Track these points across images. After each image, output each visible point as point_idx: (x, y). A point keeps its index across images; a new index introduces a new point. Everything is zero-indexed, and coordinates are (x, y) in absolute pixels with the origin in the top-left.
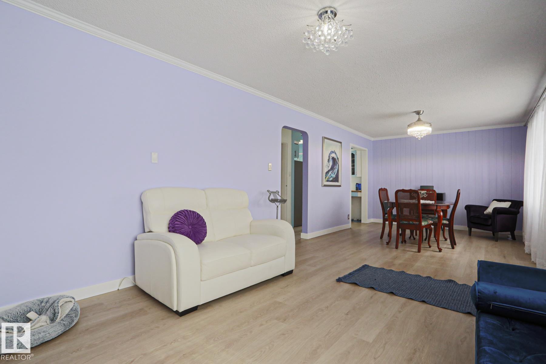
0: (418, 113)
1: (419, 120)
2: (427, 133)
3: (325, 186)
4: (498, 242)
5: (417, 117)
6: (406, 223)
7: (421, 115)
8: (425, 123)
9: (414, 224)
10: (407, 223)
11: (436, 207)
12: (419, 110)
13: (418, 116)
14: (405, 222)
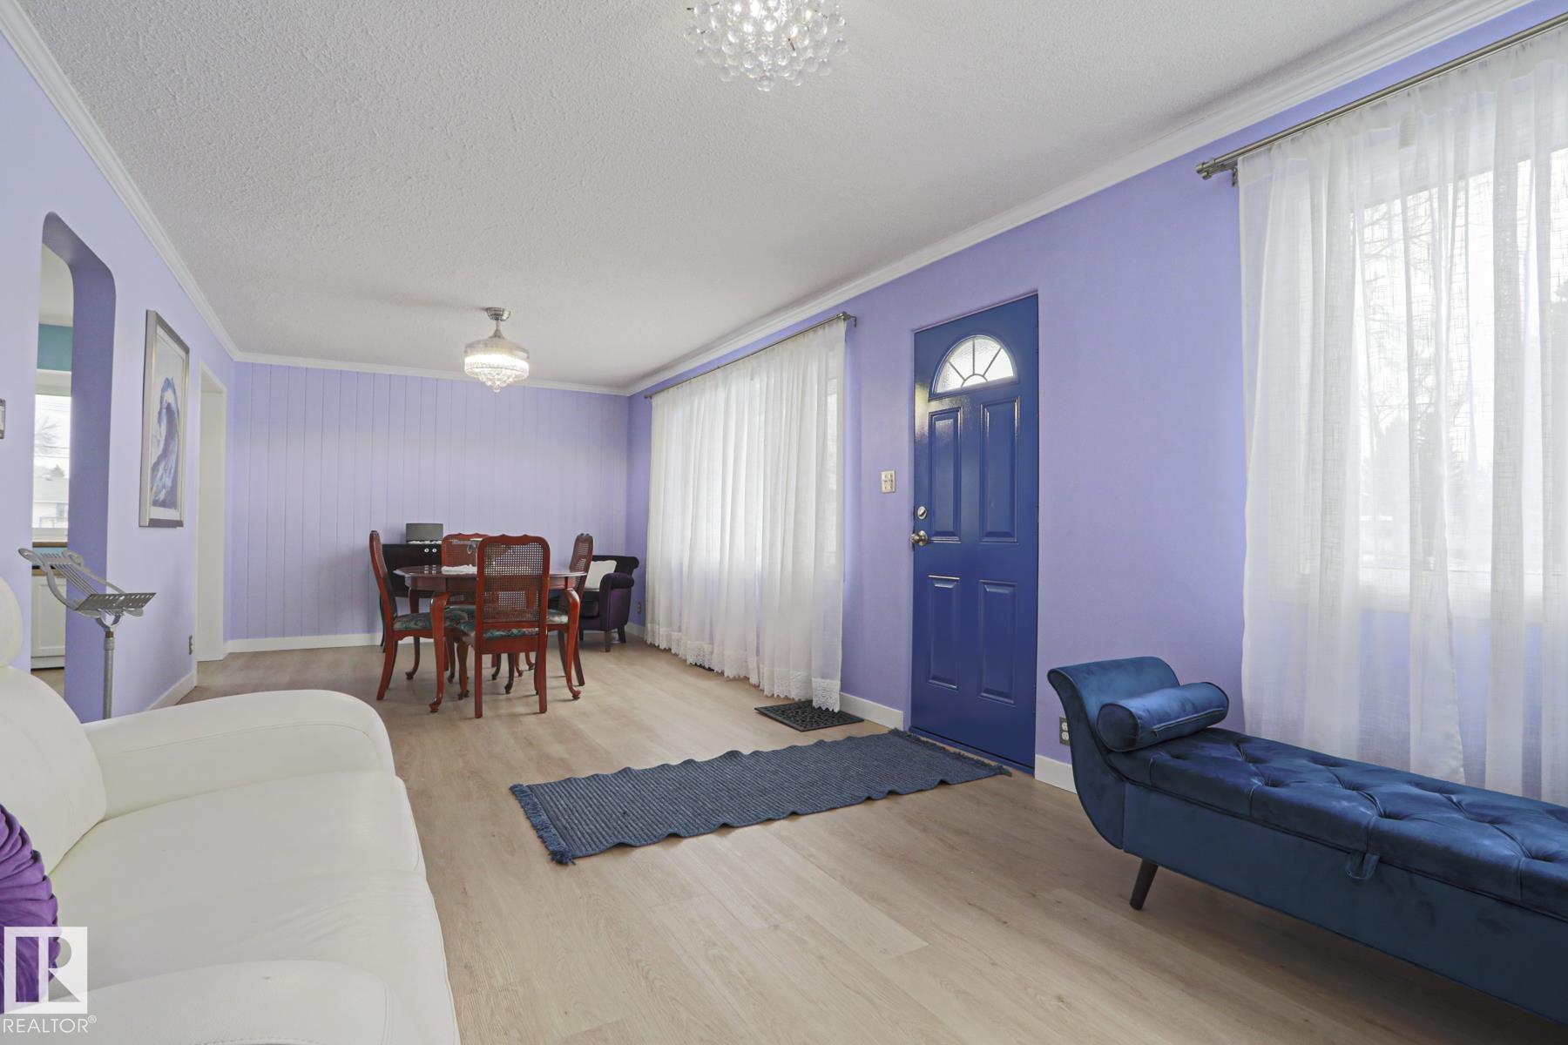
0: (496, 315)
1: (497, 334)
2: (516, 376)
3: (155, 523)
4: (611, 653)
5: (492, 325)
6: (502, 636)
7: (502, 323)
8: (513, 348)
9: (524, 635)
10: (503, 633)
11: (563, 583)
12: (501, 306)
13: (495, 322)
14: (498, 633)
